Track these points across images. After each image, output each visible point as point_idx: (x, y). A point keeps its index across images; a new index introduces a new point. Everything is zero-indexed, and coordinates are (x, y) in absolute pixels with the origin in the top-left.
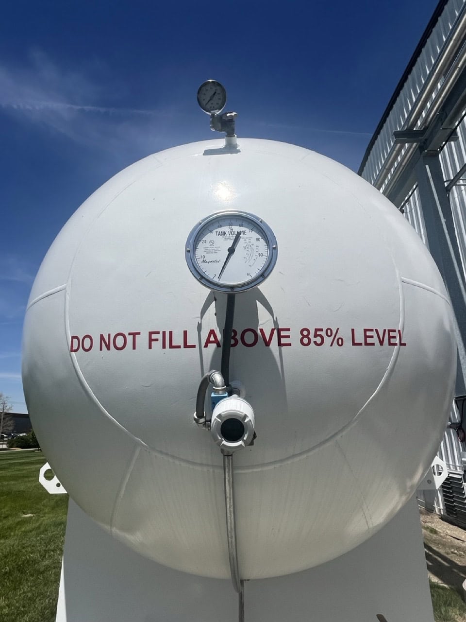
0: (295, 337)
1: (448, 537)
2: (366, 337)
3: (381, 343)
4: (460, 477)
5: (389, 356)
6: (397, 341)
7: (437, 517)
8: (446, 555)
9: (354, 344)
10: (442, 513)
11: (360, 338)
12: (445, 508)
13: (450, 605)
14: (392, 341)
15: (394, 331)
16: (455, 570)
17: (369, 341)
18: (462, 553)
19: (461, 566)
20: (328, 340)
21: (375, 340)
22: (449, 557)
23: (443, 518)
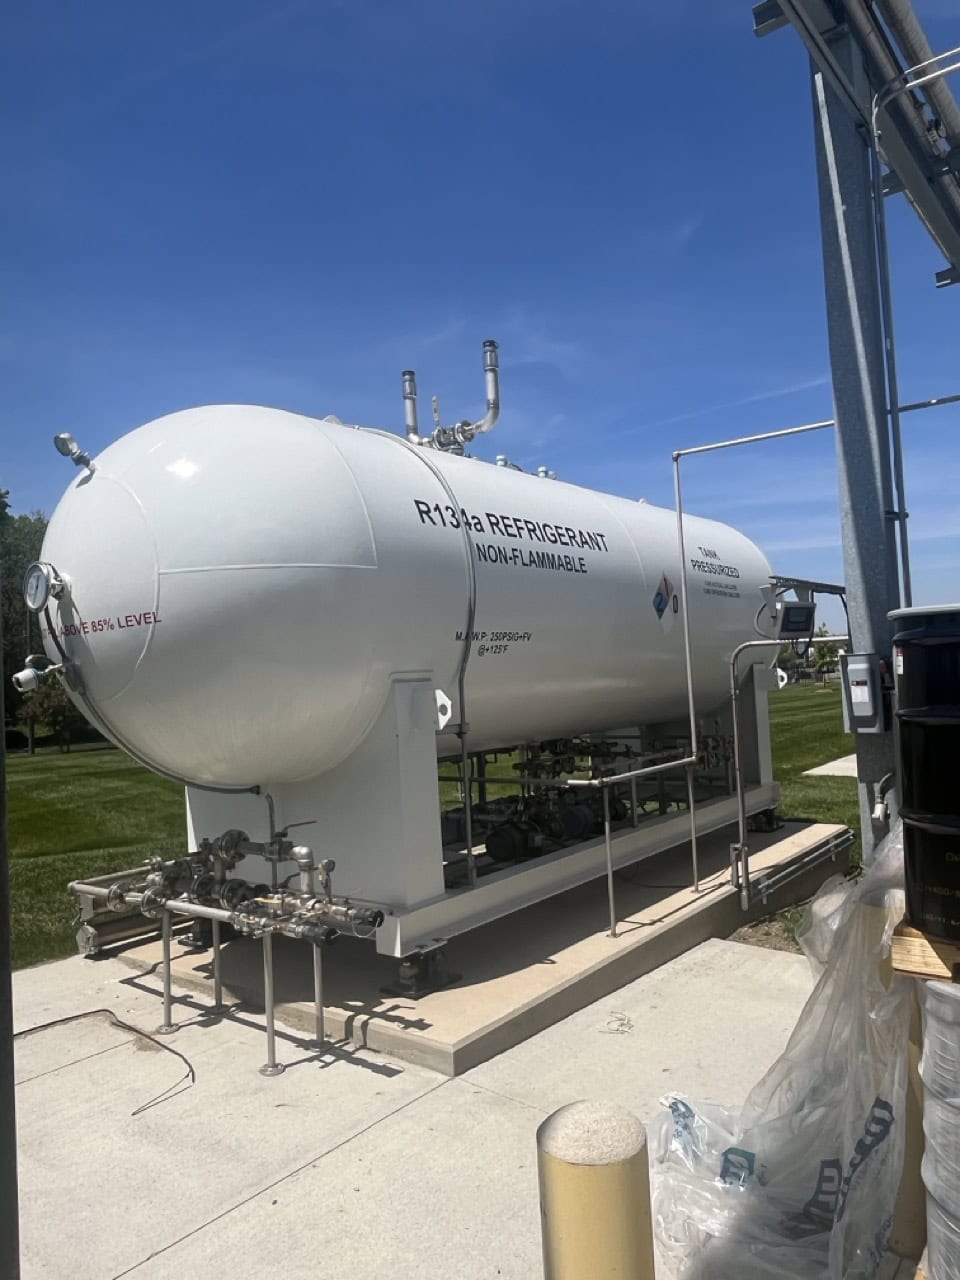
0: (89, 628)
2: (127, 622)
3: (139, 623)
5: (147, 631)
6: (152, 620)
9: (120, 627)
11: (123, 623)
14: (148, 620)
15: (149, 614)
17: (129, 623)
20: (105, 627)
21: (134, 622)
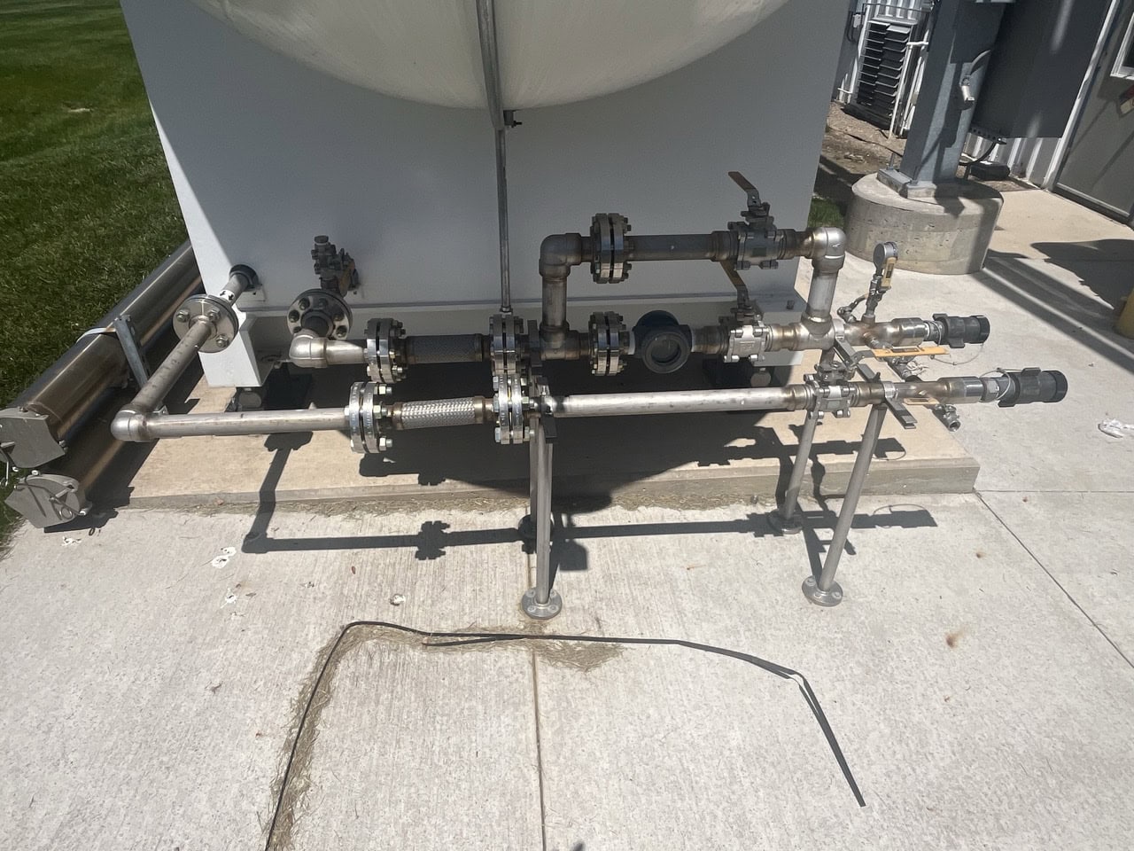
1: (846, 137)
4: (905, 31)
7: (838, 107)
8: (834, 161)
10: (849, 101)
12: (857, 91)
13: (820, 219)
16: (842, 180)
18: (861, 157)
19: (853, 175)
22: (838, 163)
23: (848, 110)
